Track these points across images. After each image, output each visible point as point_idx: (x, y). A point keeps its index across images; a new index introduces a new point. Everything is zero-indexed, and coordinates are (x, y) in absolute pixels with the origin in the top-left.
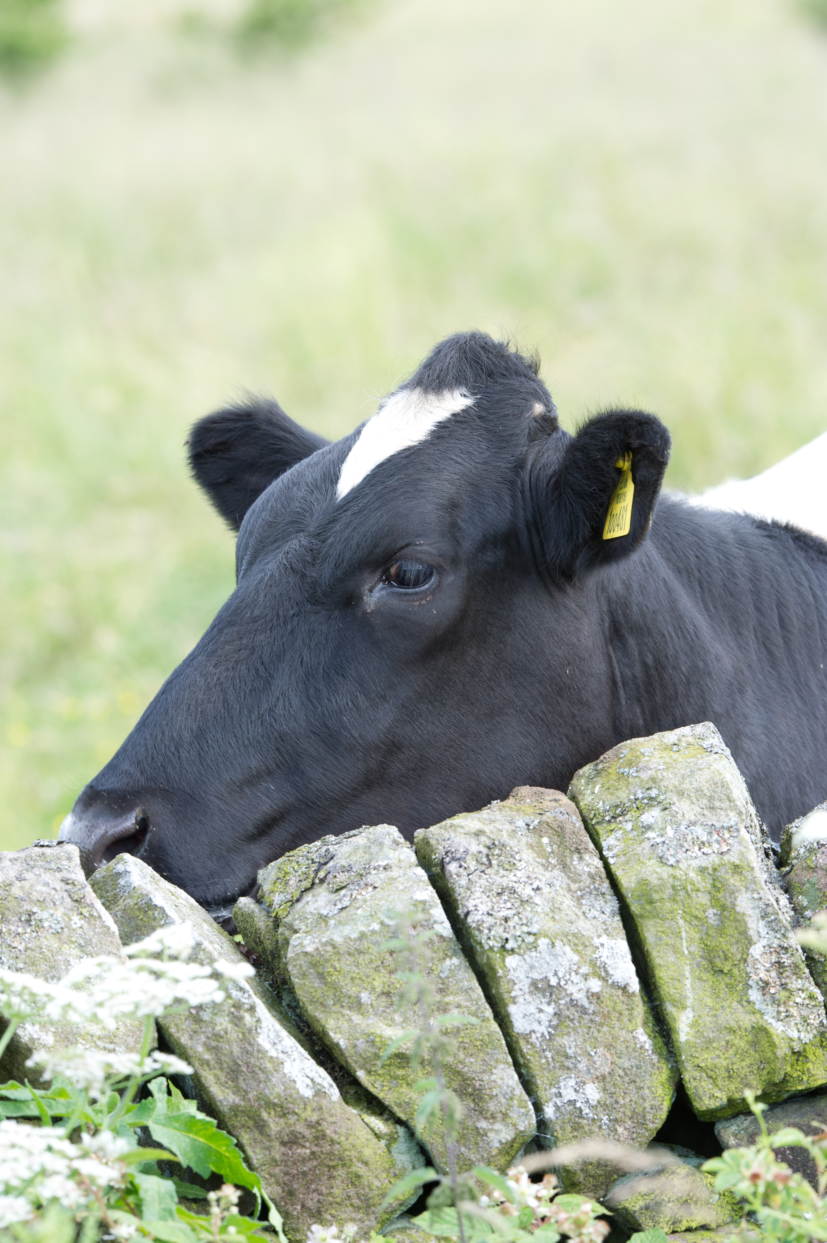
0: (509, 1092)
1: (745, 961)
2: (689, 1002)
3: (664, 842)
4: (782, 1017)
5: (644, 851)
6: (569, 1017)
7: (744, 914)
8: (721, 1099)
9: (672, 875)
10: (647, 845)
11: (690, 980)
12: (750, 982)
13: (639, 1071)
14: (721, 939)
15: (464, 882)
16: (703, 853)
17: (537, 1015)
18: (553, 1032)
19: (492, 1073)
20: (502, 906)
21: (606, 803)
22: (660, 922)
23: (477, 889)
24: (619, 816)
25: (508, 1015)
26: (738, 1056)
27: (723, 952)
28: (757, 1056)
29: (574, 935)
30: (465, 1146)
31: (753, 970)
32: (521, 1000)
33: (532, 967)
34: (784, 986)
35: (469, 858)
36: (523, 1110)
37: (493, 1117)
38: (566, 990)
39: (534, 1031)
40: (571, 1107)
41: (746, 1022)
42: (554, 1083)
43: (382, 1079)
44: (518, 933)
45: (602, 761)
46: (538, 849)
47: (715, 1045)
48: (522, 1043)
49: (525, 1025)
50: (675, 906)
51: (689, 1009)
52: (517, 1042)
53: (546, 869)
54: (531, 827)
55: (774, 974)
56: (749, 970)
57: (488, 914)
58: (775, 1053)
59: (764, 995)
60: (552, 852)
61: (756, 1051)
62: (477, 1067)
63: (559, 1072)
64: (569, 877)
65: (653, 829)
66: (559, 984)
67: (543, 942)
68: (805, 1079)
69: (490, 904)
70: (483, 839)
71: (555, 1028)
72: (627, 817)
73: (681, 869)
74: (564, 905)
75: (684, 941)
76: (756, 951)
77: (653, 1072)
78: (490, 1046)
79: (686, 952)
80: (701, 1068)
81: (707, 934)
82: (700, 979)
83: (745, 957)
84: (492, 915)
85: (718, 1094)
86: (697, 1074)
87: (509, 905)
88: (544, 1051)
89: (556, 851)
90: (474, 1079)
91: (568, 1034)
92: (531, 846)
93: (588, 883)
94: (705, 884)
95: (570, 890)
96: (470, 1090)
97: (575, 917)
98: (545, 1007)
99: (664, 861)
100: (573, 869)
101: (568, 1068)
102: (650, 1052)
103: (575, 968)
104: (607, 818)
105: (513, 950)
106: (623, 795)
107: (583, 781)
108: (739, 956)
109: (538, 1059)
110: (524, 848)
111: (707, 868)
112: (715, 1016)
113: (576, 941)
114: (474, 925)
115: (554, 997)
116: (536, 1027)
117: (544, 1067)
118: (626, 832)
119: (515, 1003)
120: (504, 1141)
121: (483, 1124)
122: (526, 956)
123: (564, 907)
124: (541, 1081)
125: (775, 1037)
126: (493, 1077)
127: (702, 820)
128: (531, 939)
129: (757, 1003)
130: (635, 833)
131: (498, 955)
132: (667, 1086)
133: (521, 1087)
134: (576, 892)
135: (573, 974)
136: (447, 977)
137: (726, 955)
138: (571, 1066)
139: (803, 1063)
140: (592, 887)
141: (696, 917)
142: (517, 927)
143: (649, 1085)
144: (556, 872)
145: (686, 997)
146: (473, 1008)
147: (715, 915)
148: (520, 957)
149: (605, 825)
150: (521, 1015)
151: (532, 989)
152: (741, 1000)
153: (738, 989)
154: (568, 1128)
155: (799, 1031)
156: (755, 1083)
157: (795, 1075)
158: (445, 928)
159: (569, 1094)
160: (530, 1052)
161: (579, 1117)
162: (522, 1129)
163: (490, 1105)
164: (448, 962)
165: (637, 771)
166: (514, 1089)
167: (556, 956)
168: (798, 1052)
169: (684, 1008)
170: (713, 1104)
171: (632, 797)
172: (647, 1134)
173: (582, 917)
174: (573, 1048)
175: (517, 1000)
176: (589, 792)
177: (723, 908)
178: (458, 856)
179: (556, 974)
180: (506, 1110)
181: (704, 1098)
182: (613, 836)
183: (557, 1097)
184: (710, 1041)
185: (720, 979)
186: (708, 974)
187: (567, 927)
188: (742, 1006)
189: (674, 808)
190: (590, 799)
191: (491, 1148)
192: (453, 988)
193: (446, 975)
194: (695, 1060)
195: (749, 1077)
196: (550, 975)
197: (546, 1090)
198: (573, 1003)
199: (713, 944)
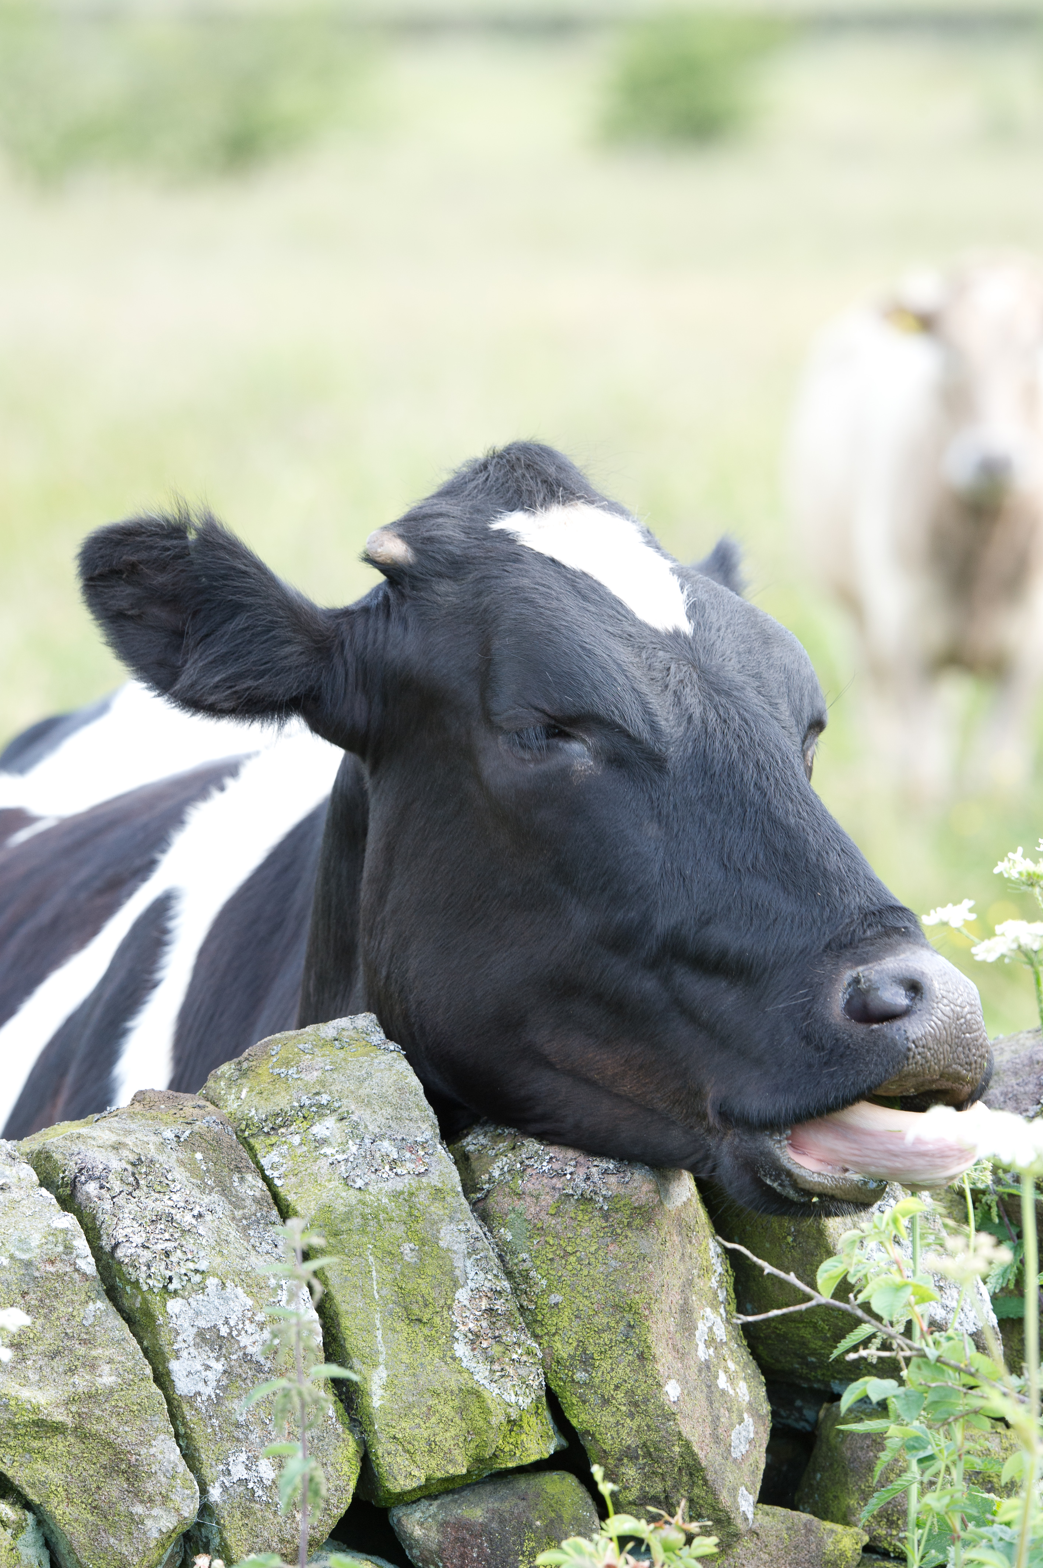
0: (170, 1469)
1: (450, 1308)
2: (382, 1358)
3: (347, 1160)
4: (496, 1378)
5: (322, 1171)
6: (240, 1375)
7: (449, 1250)
8: (419, 1479)
9: (360, 1201)
10: (324, 1163)
11: (380, 1331)
12: (456, 1334)
13: (321, 1443)
14: (420, 1281)
15: (107, 1205)
16: (396, 1174)
17: (204, 1373)
18: (221, 1394)
19: (151, 1445)
20: (159, 1237)
21: (260, 1111)
22: (346, 1258)
23: (126, 1215)
24: (280, 1127)
25: (168, 1373)
26: (441, 1425)
27: (423, 1296)
28: (464, 1425)
29: (247, 1273)
30: (114, 1536)
31: (459, 1319)
32: (184, 1354)
33: (198, 1313)
34: (497, 1339)
35: (110, 1176)
36: (188, 1492)
37: (151, 1500)
38: (238, 1341)
39: (199, 1393)
40: (242, 1488)
41: (453, 1383)
42: (222, 1458)
43: (12, 1453)
44: (183, 1271)
45: (247, 1059)
46: (192, 1168)
47: (414, 1411)
48: (185, 1408)
49: (189, 1385)
50: (365, 1240)
51: (382, 1367)
52: (179, 1406)
53: (203, 1192)
54: (182, 1140)
55: (484, 1324)
56: (454, 1318)
57: (143, 1246)
58: (489, 1422)
59: (473, 1350)
60: (208, 1170)
61: (462, 1419)
62: (132, 1438)
63: (228, 1445)
64: (230, 1202)
65: (330, 1144)
66: (230, 1334)
67: (212, 1282)
68: (518, 1454)
69: (144, 1235)
70: (125, 1153)
71: (225, 1389)
72: (292, 1129)
73: (370, 1194)
74: (231, 1236)
75: (375, 1283)
76: (462, 1295)
77: (338, 1444)
78: (149, 1412)
79: (377, 1297)
80: (398, 1439)
81: (402, 1273)
82: (393, 1330)
83: (449, 1302)
84: (148, 1248)
85: (416, 1472)
86: (391, 1447)
87: (167, 1236)
88: (210, 1417)
89: (212, 1169)
90: (129, 1452)
91: (239, 1397)
92: (181, 1163)
93: (254, 1208)
94: (399, 1212)
95: (234, 1218)
96: (123, 1466)
97: (246, 1251)
98: (212, 1363)
99: (351, 1183)
100: (234, 1192)
101: (238, 1440)
102: (334, 1419)
103: (249, 1314)
104: (266, 1130)
105: (176, 1291)
106: (283, 1101)
107: (222, 1083)
108: (442, 1302)
109: (203, 1428)
110: (175, 1165)
111: (402, 1193)
112: (414, 1375)
113: (250, 1282)
114: (126, 1261)
115: (224, 1350)
116: (201, 1387)
117: (210, 1438)
118: (291, 1146)
119: (178, 1358)
120: (164, 1530)
121: (138, 1509)
122: (190, 1300)
123: (231, 1238)
124: (206, 1455)
125: (490, 1402)
126: (153, 1451)
127: (389, 1133)
128: (197, 1278)
129: (465, 1360)
130: (305, 1148)
131: (158, 1298)
132: (354, 1462)
133: (184, 1462)
134: (240, 1220)
135: (247, 1322)
136: (93, 1326)
137: (425, 1301)
138: (241, 1436)
139: (517, 1434)
140: (259, 1214)
141: (390, 1253)
142: (182, 1263)
143: (333, 1461)
144: (215, 1197)
145: (378, 1352)
146: (130, 1364)
147: (412, 1250)
148: (184, 1301)
149: (262, 1138)
150: (185, 1373)
151: (198, 1340)
152: (445, 1356)
153: (440, 1342)
154: (238, 1515)
155: (516, 1395)
156: (460, 1459)
157: (507, 1449)
158: (88, 1265)
159: (239, 1472)
160: (195, 1419)
161: (250, 1501)
162: (186, 1515)
163: (148, 1485)
164: (91, 1306)
165: (298, 1072)
166: (176, 1465)
167: (226, 1300)
168: (514, 1421)
169: (375, 1366)
170: (409, 1484)
171: (296, 1104)
172: (330, 1522)
173: (253, 1253)
174: (244, 1415)
175: (181, 1353)
176: (233, 1097)
177: (423, 1242)
178: (97, 1174)
179: (227, 1322)
180: (167, 1491)
181: (398, 1478)
182: (275, 1152)
183: (224, 1475)
184: (411, 1406)
185: (417, 1330)
186: (402, 1324)
187: (237, 1263)
188: (446, 1363)
189: (354, 1118)
190: (235, 1106)
191: (147, 1538)
192: (101, 1338)
193: (90, 1322)
194: (391, 1429)
195: (453, 1452)
196: (220, 1323)
197: (211, 1466)
198: (247, 1358)
199: (409, 1286)
